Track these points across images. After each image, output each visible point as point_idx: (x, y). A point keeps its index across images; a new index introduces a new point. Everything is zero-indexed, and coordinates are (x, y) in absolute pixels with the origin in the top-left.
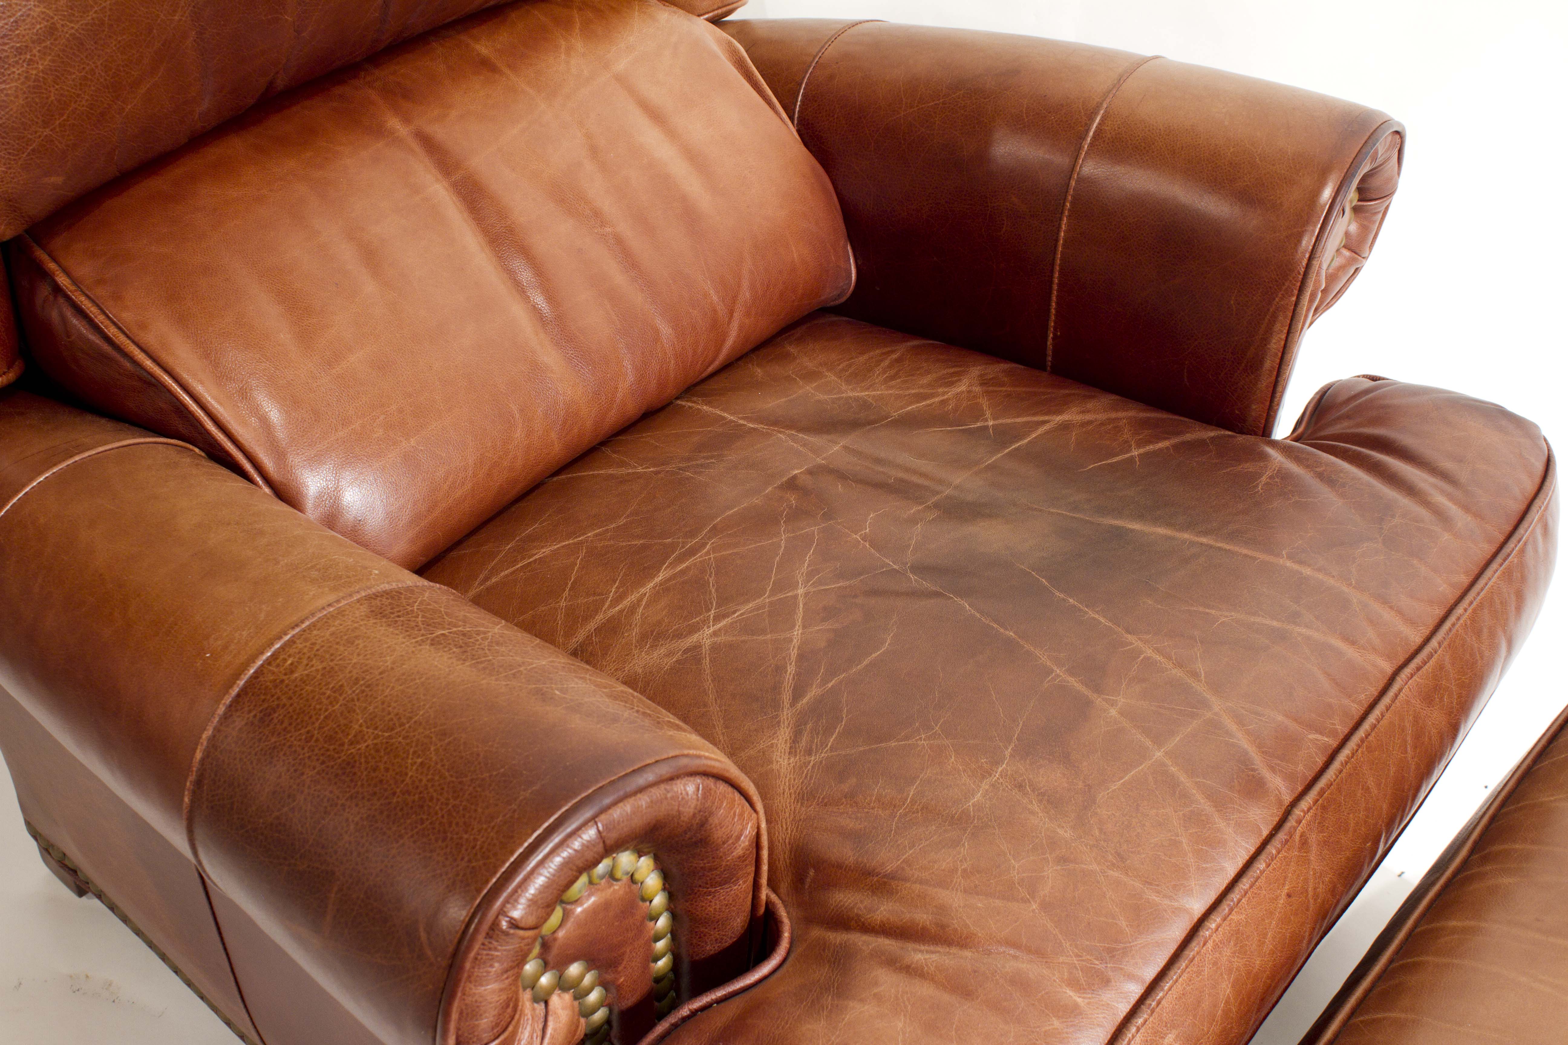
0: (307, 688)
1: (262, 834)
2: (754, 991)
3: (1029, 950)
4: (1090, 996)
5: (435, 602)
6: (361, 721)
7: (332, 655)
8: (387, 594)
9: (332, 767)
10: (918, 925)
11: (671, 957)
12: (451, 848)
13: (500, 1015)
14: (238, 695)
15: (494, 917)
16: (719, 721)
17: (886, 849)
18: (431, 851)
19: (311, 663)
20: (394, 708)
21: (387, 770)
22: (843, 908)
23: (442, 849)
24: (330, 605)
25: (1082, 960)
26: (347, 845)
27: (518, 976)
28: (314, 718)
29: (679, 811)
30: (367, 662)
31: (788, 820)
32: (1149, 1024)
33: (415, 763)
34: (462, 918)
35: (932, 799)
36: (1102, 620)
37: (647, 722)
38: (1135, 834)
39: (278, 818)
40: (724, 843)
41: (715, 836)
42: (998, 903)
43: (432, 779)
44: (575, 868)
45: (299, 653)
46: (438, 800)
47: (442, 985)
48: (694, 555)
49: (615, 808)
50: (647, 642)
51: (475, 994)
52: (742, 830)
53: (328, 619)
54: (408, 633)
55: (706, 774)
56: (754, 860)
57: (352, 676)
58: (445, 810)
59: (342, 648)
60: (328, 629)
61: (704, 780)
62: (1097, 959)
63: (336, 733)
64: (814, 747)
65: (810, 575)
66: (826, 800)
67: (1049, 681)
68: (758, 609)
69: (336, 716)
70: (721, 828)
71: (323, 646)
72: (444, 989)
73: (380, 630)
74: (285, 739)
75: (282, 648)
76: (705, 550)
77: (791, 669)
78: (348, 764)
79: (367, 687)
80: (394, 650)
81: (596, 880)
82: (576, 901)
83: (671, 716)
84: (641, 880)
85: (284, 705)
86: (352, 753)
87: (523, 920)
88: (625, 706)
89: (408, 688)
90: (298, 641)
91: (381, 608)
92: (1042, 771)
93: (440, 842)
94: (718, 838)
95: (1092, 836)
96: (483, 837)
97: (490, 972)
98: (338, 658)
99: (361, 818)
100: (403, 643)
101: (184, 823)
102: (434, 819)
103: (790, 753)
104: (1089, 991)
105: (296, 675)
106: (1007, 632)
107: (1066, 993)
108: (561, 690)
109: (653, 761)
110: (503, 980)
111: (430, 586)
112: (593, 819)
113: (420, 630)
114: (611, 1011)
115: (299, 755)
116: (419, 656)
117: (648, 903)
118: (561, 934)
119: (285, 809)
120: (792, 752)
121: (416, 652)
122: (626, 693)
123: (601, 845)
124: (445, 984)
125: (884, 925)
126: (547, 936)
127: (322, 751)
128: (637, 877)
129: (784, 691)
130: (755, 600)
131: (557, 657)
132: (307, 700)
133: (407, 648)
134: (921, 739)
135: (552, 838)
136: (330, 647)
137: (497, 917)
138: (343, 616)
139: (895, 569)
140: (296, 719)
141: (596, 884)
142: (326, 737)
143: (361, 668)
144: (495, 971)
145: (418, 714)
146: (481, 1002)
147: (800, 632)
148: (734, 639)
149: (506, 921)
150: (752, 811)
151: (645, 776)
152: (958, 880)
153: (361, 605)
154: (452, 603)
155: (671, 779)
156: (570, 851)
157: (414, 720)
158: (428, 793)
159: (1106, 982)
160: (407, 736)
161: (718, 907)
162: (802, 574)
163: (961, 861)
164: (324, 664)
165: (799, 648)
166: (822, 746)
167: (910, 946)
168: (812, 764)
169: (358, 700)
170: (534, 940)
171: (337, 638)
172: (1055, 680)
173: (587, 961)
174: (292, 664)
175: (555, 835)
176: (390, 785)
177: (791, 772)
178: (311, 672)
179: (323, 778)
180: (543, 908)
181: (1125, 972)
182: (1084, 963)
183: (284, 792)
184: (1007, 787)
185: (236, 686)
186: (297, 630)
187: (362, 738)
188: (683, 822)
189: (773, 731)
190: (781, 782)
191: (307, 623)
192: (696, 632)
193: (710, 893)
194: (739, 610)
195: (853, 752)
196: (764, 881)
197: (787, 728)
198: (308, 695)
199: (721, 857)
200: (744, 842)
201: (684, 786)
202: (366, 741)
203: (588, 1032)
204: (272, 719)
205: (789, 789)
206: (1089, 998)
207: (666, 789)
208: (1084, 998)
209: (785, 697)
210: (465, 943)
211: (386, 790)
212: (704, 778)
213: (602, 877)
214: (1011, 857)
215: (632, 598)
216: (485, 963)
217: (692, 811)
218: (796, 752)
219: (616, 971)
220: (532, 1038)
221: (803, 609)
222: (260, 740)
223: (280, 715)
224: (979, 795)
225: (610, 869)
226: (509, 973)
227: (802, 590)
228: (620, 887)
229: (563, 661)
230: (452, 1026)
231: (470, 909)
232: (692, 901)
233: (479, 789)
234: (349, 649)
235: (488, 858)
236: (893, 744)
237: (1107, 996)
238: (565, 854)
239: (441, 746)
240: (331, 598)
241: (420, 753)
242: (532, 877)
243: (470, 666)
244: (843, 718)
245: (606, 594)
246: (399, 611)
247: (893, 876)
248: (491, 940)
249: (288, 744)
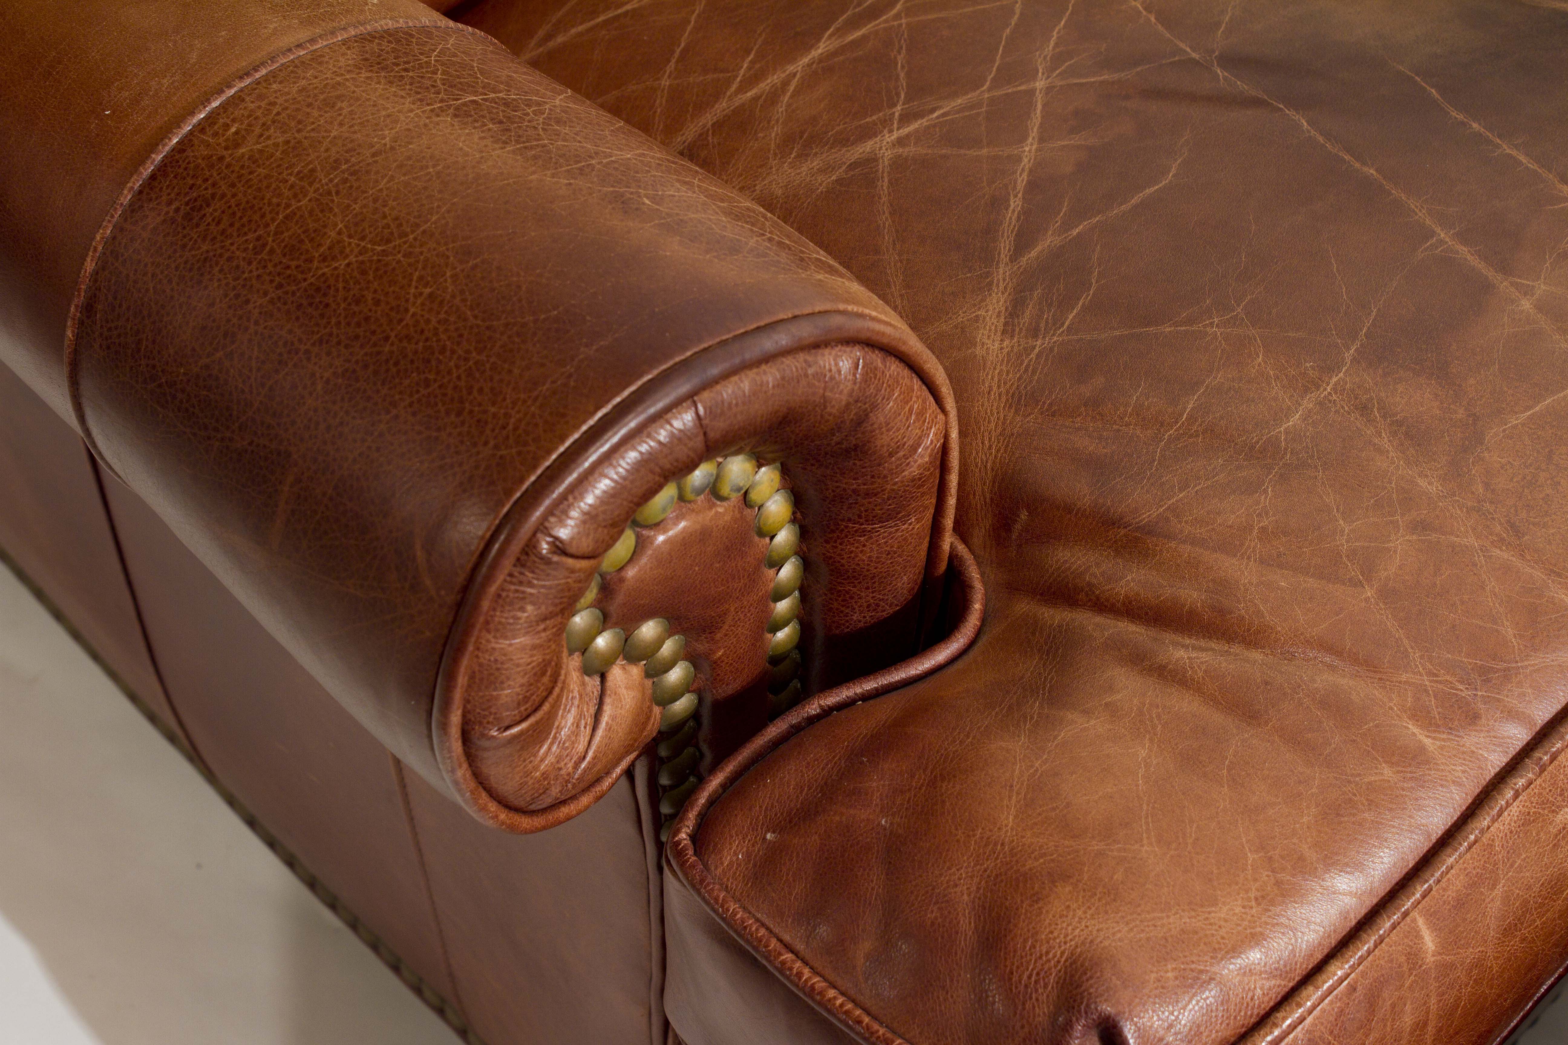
0: (260, 170)
1: (183, 391)
2: (921, 686)
3: (1355, 660)
4: (1445, 736)
5: (464, 53)
6: (340, 226)
7: (300, 122)
8: (390, 35)
9: (294, 293)
10: (1183, 605)
11: (798, 627)
12: (470, 426)
13: (531, 685)
14: (153, 177)
15: (529, 534)
16: (896, 276)
17: (1142, 488)
18: (439, 429)
19: (267, 134)
20: (393, 208)
21: (377, 302)
22: (1068, 573)
23: (456, 427)
24: (299, 46)
25: (1437, 682)
26: (311, 413)
27: (562, 628)
28: (268, 217)
29: (824, 396)
30: (355, 136)
31: (993, 434)
32: (1534, 789)
33: (421, 294)
34: (480, 533)
35: (1222, 418)
36: (1522, 158)
37: (784, 257)
38: (1541, 496)
39: (207, 367)
40: (891, 455)
41: (879, 443)
42: (1312, 583)
43: (446, 321)
44: (657, 470)
45: (249, 116)
46: (453, 352)
47: (445, 631)
48: (876, 17)
49: (726, 383)
50: (793, 148)
51: (494, 649)
52: (920, 438)
53: (296, 67)
54: (419, 96)
55: (870, 344)
56: (936, 487)
57: (329, 157)
58: (463, 368)
59: (316, 113)
60: (295, 83)
61: (866, 353)
62: (1462, 682)
63: (301, 241)
64: (1042, 325)
65: (1057, 59)
66: (1055, 408)
67: (1426, 249)
68: (972, 108)
69: (301, 216)
70: (888, 430)
71: (286, 108)
72: (447, 638)
73: (376, 89)
74: (222, 247)
75: (223, 107)
76: (894, 11)
77: (1016, 204)
78: (318, 289)
79: (351, 174)
80: (396, 121)
81: (690, 496)
82: (657, 525)
83: (822, 252)
84: (759, 502)
85: (223, 196)
86: (324, 274)
87: (574, 542)
88: (752, 230)
89: (415, 179)
90: (247, 99)
91: (379, 56)
92: (1400, 388)
93: (453, 417)
94: (882, 446)
95: (1473, 493)
96: (518, 412)
97: (519, 618)
98: (309, 128)
99: (334, 373)
100: (411, 111)
101: (66, 370)
102: (445, 381)
103: (1004, 332)
104: (1442, 729)
105: (242, 150)
106: (1365, 169)
107: (1408, 728)
108: (653, 199)
109: (790, 316)
110: (538, 632)
111: (458, 29)
112: (690, 397)
113: (439, 93)
114: (700, 700)
115: (243, 272)
116: (434, 131)
117: (767, 540)
118: (631, 573)
119: (220, 354)
120: (1008, 330)
121: (431, 126)
122: (754, 212)
123: (701, 438)
124: (450, 632)
125: (1130, 603)
126: (610, 574)
127: (279, 268)
128: (754, 496)
129: (1003, 237)
130: (966, 93)
131: (651, 149)
132: (259, 189)
133: (416, 119)
134: (1212, 324)
135: (626, 420)
136: (298, 110)
137: (534, 534)
138: (320, 63)
139: (1194, 59)
140: (241, 218)
141: (690, 502)
142: (286, 246)
143: (343, 145)
144: (527, 617)
145: (429, 221)
146: (502, 663)
147: (1034, 147)
148: (930, 151)
149: (548, 543)
150: (939, 411)
151: (776, 337)
152: (1253, 544)
153: (349, 48)
154: (490, 56)
155: (817, 346)
156: (652, 444)
157: (421, 229)
158: (438, 341)
159: (1473, 718)
160: (410, 253)
161: (874, 554)
162: (1045, 57)
163: (1259, 515)
164: (288, 136)
165: (1031, 171)
166: (1054, 325)
167: (1169, 637)
168: (1037, 350)
169: (337, 193)
170: (589, 575)
171: (309, 96)
172: (1437, 248)
173: (667, 619)
174: (236, 133)
175: (630, 417)
176: (381, 325)
177: (1003, 360)
178: (267, 146)
179: (279, 309)
180: (605, 527)
181: (1505, 706)
182: (1440, 686)
183: (218, 328)
184: (1343, 407)
185: (149, 162)
186: (248, 81)
187: (341, 252)
188: (830, 414)
189: (980, 297)
190: (987, 375)
191: (264, 72)
192: (870, 138)
193: (864, 532)
194: (940, 107)
195: (1103, 336)
196: (949, 522)
197: (1003, 293)
198: (260, 181)
199: (885, 477)
200: (922, 456)
201: (834, 360)
202: (347, 256)
203: (663, 729)
204: (205, 215)
205: (999, 387)
206: (1443, 740)
207: (806, 361)
208: (1434, 738)
209: (1002, 245)
210: (484, 570)
211: (374, 333)
212: (866, 349)
213: (699, 491)
214: (1338, 516)
215: (774, 79)
216: (511, 604)
217: (844, 398)
218: (1014, 330)
219: (713, 640)
220: (578, 726)
221: (1041, 112)
222: (184, 246)
223: (215, 210)
224: (1297, 416)
225: (712, 480)
226: (548, 622)
227: (1042, 83)
228: (726, 510)
229: (658, 155)
230: (458, 696)
231: (495, 519)
232: (835, 542)
233: (517, 340)
234: (326, 115)
235: (526, 444)
236: (1168, 329)
237: (1471, 740)
238: (644, 448)
239: (463, 271)
240: (303, 35)
241: (429, 279)
242: (591, 478)
243: (514, 152)
244: (1091, 284)
245: (733, 71)
246: (408, 63)
247: (1149, 530)
248: (523, 570)
249: (227, 255)
